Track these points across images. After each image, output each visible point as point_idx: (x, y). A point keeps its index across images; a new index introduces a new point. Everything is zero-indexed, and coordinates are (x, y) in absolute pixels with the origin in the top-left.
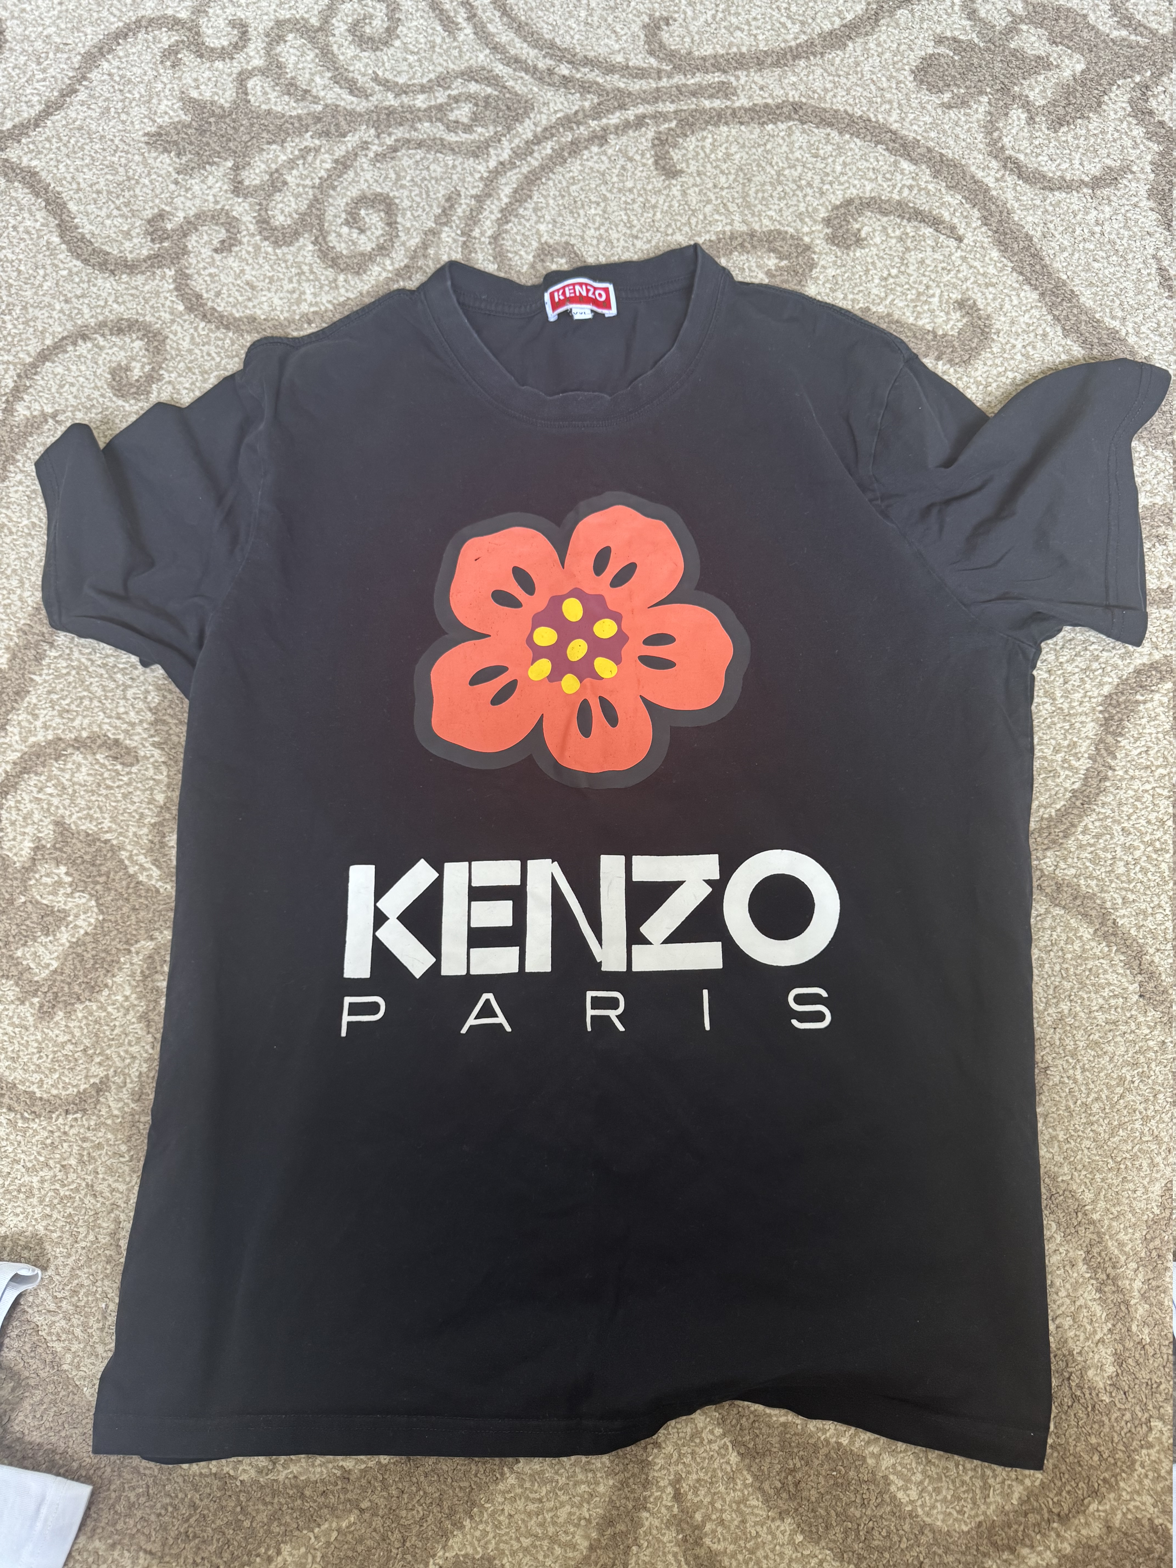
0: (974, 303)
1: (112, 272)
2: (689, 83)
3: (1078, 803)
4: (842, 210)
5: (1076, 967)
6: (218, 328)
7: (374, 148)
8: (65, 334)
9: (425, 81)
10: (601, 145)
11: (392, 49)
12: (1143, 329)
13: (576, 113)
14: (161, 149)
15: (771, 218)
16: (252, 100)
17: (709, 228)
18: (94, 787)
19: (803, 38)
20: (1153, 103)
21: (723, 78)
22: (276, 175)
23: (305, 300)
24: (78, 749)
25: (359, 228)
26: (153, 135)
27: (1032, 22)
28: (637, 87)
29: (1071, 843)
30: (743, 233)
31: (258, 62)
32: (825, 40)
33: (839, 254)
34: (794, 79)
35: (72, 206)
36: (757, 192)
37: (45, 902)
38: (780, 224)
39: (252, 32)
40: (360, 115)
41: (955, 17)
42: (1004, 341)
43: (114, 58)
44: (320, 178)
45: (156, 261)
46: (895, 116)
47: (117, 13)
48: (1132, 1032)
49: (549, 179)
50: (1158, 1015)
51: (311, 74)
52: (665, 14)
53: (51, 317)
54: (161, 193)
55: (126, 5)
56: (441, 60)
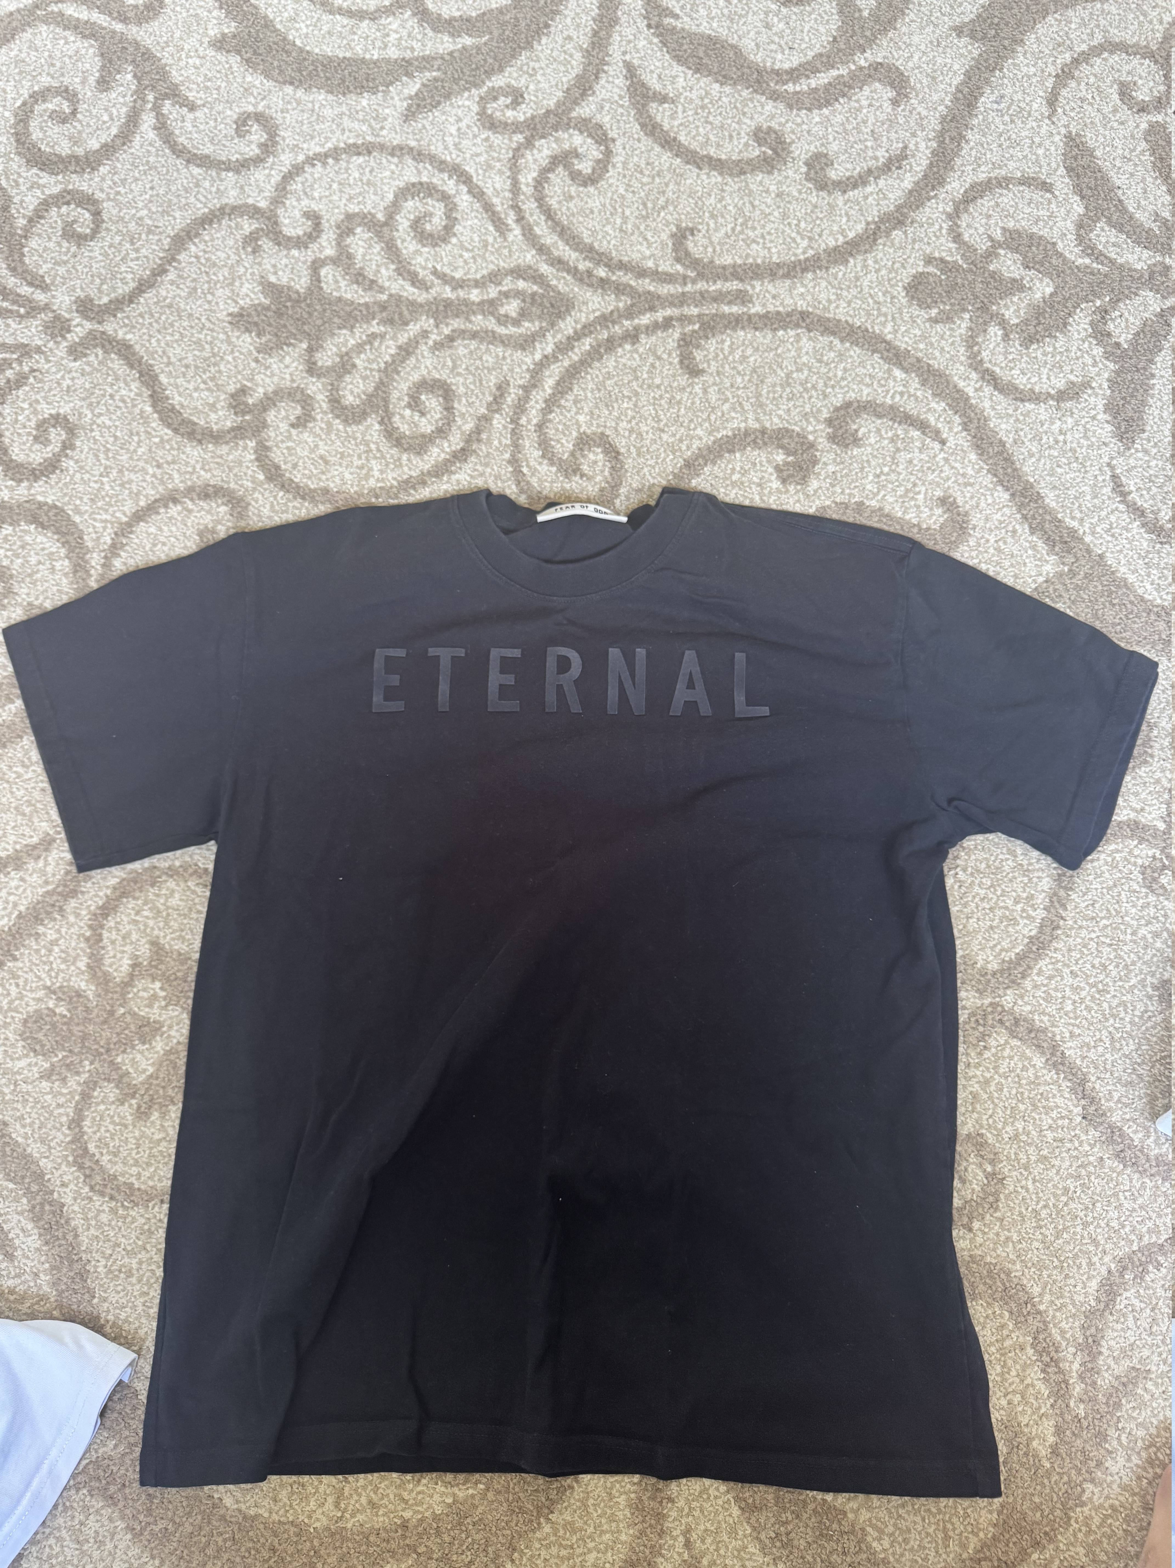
0: (955, 500)
1: (200, 442)
2: (711, 289)
3: (1034, 948)
5: (1030, 1091)
6: (295, 498)
7: (434, 337)
8: (158, 496)
9: (478, 276)
10: (633, 344)
11: (450, 246)
12: (1098, 529)
13: (612, 312)
14: (243, 329)
15: (780, 417)
16: (325, 287)
17: (726, 424)
18: (186, 911)
19: (811, 252)
20: (1111, 326)
21: (740, 286)
22: (346, 358)
24: (171, 876)
26: (236, 316)
27: (1008, 247)
28: (666, 291)
29: (1028, 984)
30: (756, 430)
31: (330, 252)
32: (829, 256)
34: (802, 290)
35: (163, 379)
36: (768, 392)
37: (142, 1013)
38: (788, 422)
39: (325, 225)
40: (421, 306)
41: (943, 240)
42: (979, 536)
43: (200, 242)
44: (386, 363)
45: (238, 432)
46: (889, 328)
47: (203, 200)
48: (1076, 1149)
49: (587, 373)
50: (1097, 1134)
51: (377, 265)
52: (690, 225)
53: (144, 481)
54: (244, 369)
55: (211, 193)
56: (492, 258)
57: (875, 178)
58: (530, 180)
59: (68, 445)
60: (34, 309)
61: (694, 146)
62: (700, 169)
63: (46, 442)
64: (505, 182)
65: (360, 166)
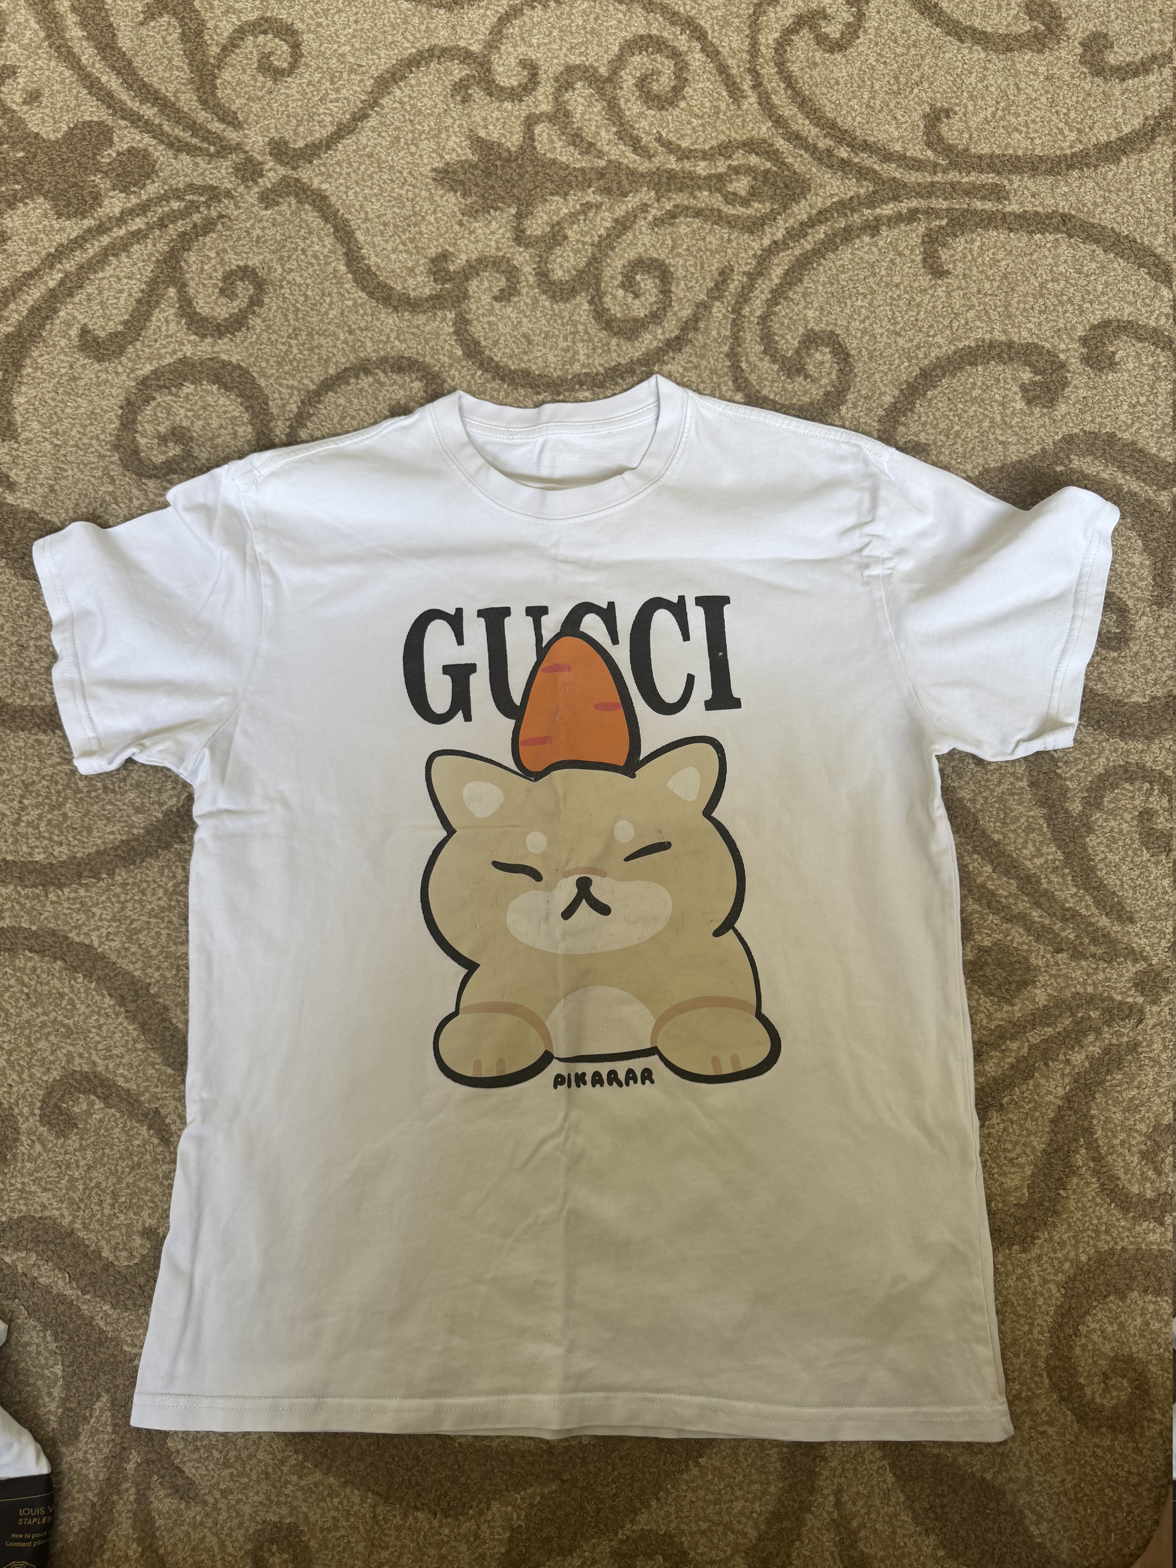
1: (396, 309)
2: (963, 181)
7: (653, 211)
8: (348, 365)
9: (707, 148)
10: (873, 236)
11: (678, 110)
13: (852, 198)
14: (447, 188)
15: (1030, 331)
16: (538, 147)
19: (1079, 147)
21: (996, 180)
22: (557, 228)
23: (579, 360)
25: (633, 292)
26: (440, 172)
28: (913, 179)
31: (546, 107)
32: (1100, 153)
33: (1092, 375)
34: (1066, 189)
35: (360, 236)
36: (1019, 302)
38: (1038, 338)
39: (542, 77)
40: (642, 175)
43: (405, 86)
45: (436, 302)
46: (1160, 240)
47: (411, 38)
49: (820, 265)
51: (597, 127)
52: (946, 106)
53: (335, 347)
54: (446, 233)
55: (419, 31)
56: (724, 127)
57: (1160, 67)
58: (771, 42)
59: (255, 302)
60: (224, 149)
61: (958, 15)
62: (962, 42)
63: (233, 296)
64: (742, 42)
65: (584, 11)
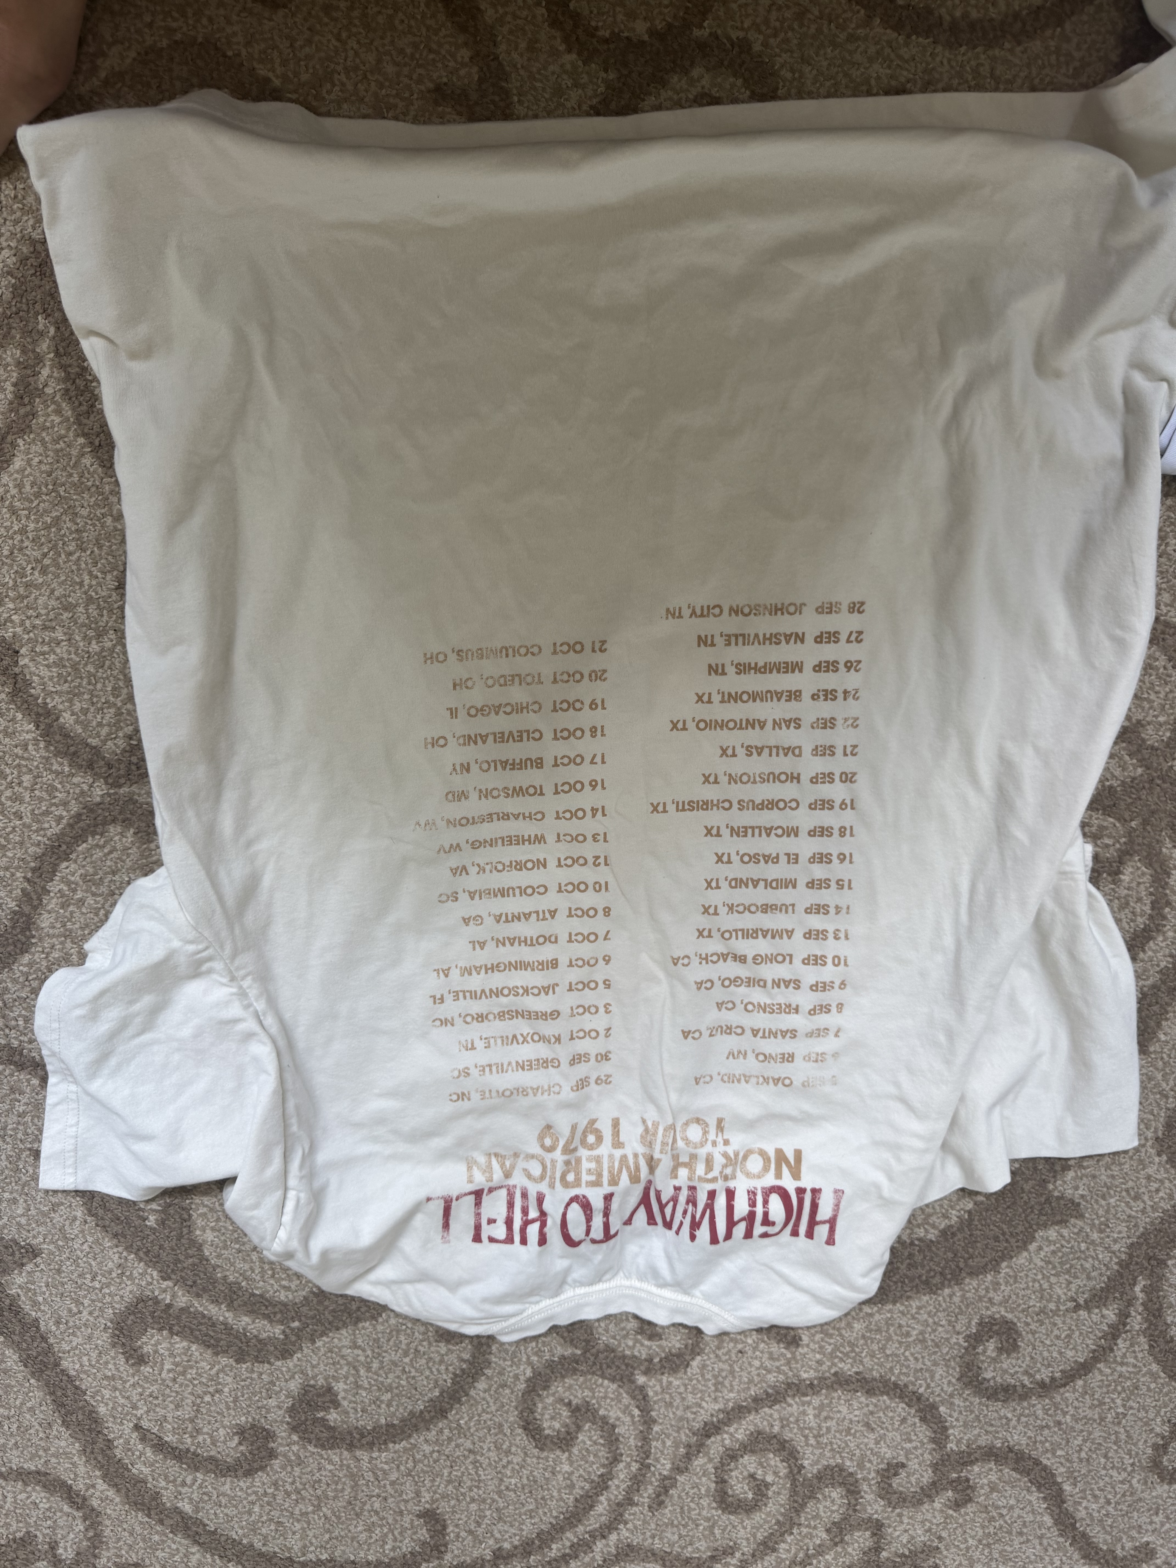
0: (127, 1361)
4: (255, 1465)
5: (80, 685)
17: (395, 1456)
29: (74, 808)
30: (360, 1449)
42: (101, 1319)
44: (792, 1533)
48: (29, 618)
